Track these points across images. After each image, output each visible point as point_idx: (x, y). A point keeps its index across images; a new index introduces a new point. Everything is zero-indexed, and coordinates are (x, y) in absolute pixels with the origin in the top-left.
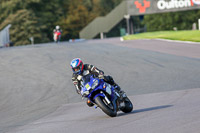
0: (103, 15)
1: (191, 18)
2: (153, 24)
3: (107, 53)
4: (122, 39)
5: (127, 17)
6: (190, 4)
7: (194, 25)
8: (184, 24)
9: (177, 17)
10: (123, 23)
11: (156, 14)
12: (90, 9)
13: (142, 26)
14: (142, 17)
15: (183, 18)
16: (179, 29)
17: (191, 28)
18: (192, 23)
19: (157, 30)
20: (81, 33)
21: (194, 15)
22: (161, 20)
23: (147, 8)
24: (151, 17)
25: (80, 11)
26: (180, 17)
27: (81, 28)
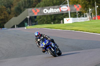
0: (16, 16)
1: (60, 18)
2: (41, 21)
3: (18, 35)
4: (25, 28)
5: (28, 17)
6: (59, 11)
7: (62, 21)
8: (57, 21)
9: (53, 17)
10: (26, 20)
11: (43, 16)
12: (10, 13)
13: (35, 22)
14: (35, 17)
15: (56, 18)
16: (54, 23)
17: (60, 23)
18: (60, 20)
19: (43, 23)
20: (5, 25)
21: (62, 16)
22: (45, 18)
23: (38, 13)
24: (40, 17)
25: (5, 14)
26: (55, 17)
27: (5, 23)
